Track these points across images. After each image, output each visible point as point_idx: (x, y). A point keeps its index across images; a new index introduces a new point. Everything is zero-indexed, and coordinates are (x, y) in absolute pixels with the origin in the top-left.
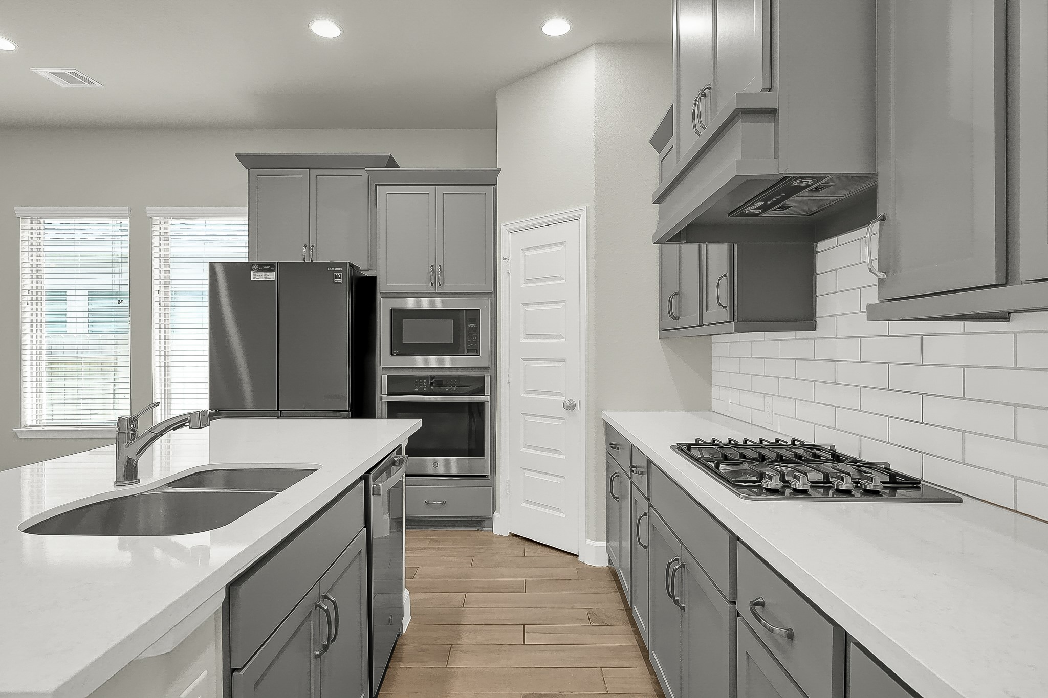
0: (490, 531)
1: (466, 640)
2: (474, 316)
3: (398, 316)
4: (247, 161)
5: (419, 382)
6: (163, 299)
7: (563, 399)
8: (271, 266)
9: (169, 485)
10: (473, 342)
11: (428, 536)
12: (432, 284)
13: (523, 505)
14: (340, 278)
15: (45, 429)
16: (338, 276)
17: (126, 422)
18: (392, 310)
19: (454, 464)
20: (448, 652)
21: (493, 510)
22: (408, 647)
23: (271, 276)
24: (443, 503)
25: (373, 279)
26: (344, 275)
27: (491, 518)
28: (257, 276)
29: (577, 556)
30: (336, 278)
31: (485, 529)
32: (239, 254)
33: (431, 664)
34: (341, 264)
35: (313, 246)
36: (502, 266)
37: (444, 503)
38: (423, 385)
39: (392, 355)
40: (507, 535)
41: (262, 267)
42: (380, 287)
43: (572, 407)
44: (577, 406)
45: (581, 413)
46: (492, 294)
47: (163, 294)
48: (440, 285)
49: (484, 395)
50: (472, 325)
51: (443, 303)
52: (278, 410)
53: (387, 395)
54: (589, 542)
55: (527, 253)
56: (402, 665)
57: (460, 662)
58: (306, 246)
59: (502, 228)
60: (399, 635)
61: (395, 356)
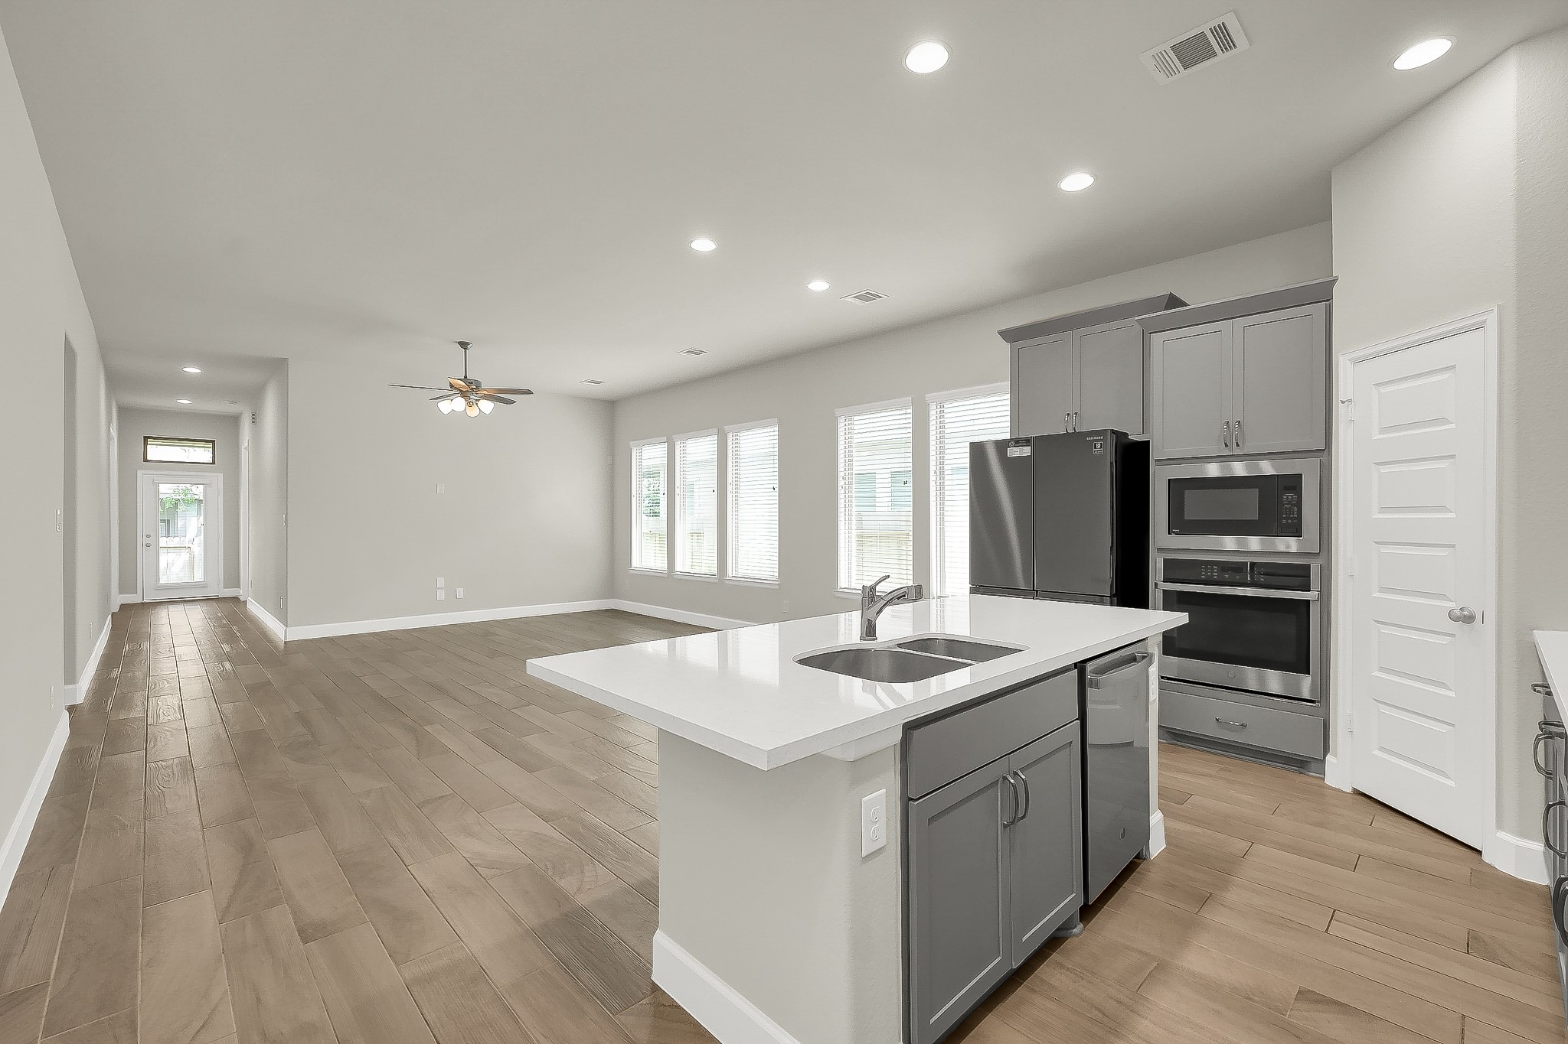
0: (1321, 778)
1: (1232, 896)
2: (1292, 484)
3: (1177, 487)
4: (1009, 335)
5: (1206, 568)
6: (938, 479)
7: (1452, 605)
8: (1027, 441)
9: (899, 645)
10: (1291, 519)
11: (1219, 762)
12: (1226, 445)
13: (1377, 752)
14: (1101, 447)
15: (854, 591)
16: (1098, 445)
17: (868, 590)
18: (1169, 480)
19: (1274, 680)
20: (1205, 900)
21: (1326, 750)
22: (1151, 875)
23: (1026, 451)
24: (1242, 725)
25: (1146, 445)
26: (1106, 444)
27: (1323, 761)
28: (1014, 452)
29: (1479, 852)
30: (1095, 448)
31: (1311, 774)
32: (1002, 431)
33: (1176, 903)
34: (1103, 432)
35: (1076, 414)
36: (1340, 412)
37: (1244, 726)
38: (1212, 572)
39: (1169, 534)
40: (1349, 790)
41: (1017, 442)
42: (1154, 455)
43: (1469, 619)
44: (1479, 618)
45: (1488, 629)
46: (1323, 452)
47: (938, 474)
48: (1238, 445)
49: (1310, 591)
50: (1290, 496)
51: (1248, 468)
52: (1034, 590)
53: (1164, 582)
54: (1503, 835)
55: (1384, 390)
56: (1139, 890)
57: (1215, 916)
58: (1068, 414)
59: (1341, 359)
60: (1138, 857)
61: (1173, 536)
